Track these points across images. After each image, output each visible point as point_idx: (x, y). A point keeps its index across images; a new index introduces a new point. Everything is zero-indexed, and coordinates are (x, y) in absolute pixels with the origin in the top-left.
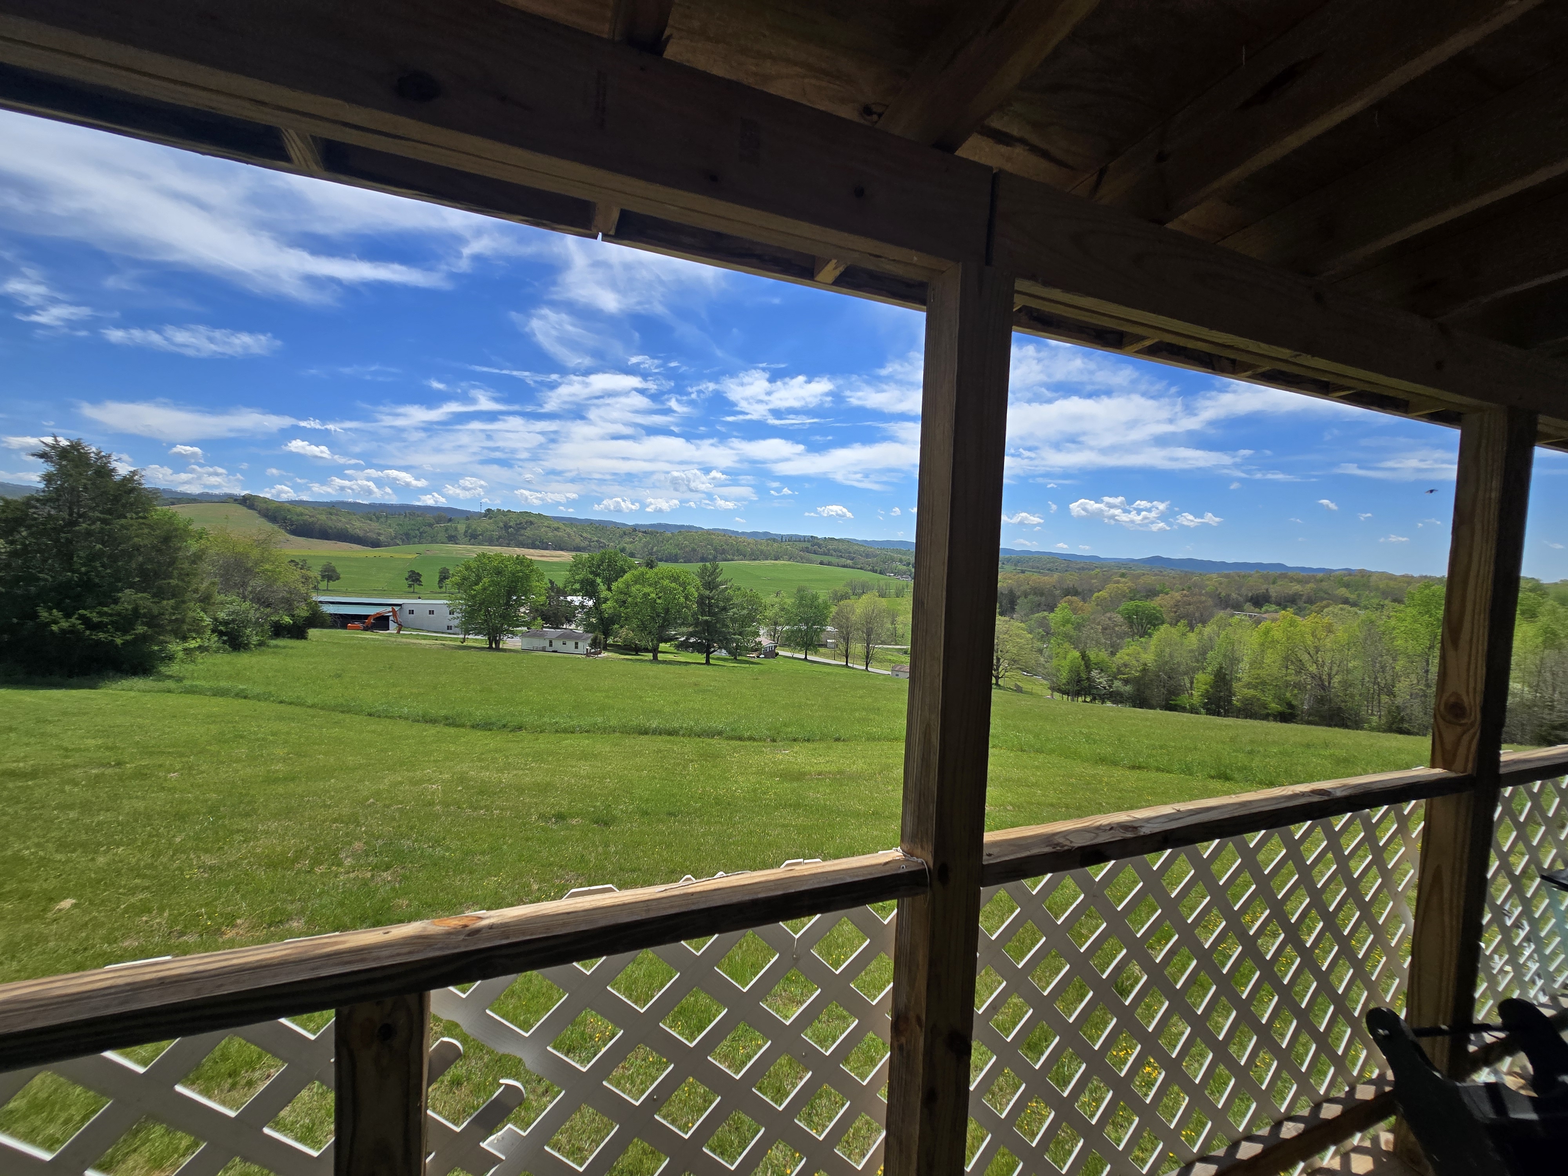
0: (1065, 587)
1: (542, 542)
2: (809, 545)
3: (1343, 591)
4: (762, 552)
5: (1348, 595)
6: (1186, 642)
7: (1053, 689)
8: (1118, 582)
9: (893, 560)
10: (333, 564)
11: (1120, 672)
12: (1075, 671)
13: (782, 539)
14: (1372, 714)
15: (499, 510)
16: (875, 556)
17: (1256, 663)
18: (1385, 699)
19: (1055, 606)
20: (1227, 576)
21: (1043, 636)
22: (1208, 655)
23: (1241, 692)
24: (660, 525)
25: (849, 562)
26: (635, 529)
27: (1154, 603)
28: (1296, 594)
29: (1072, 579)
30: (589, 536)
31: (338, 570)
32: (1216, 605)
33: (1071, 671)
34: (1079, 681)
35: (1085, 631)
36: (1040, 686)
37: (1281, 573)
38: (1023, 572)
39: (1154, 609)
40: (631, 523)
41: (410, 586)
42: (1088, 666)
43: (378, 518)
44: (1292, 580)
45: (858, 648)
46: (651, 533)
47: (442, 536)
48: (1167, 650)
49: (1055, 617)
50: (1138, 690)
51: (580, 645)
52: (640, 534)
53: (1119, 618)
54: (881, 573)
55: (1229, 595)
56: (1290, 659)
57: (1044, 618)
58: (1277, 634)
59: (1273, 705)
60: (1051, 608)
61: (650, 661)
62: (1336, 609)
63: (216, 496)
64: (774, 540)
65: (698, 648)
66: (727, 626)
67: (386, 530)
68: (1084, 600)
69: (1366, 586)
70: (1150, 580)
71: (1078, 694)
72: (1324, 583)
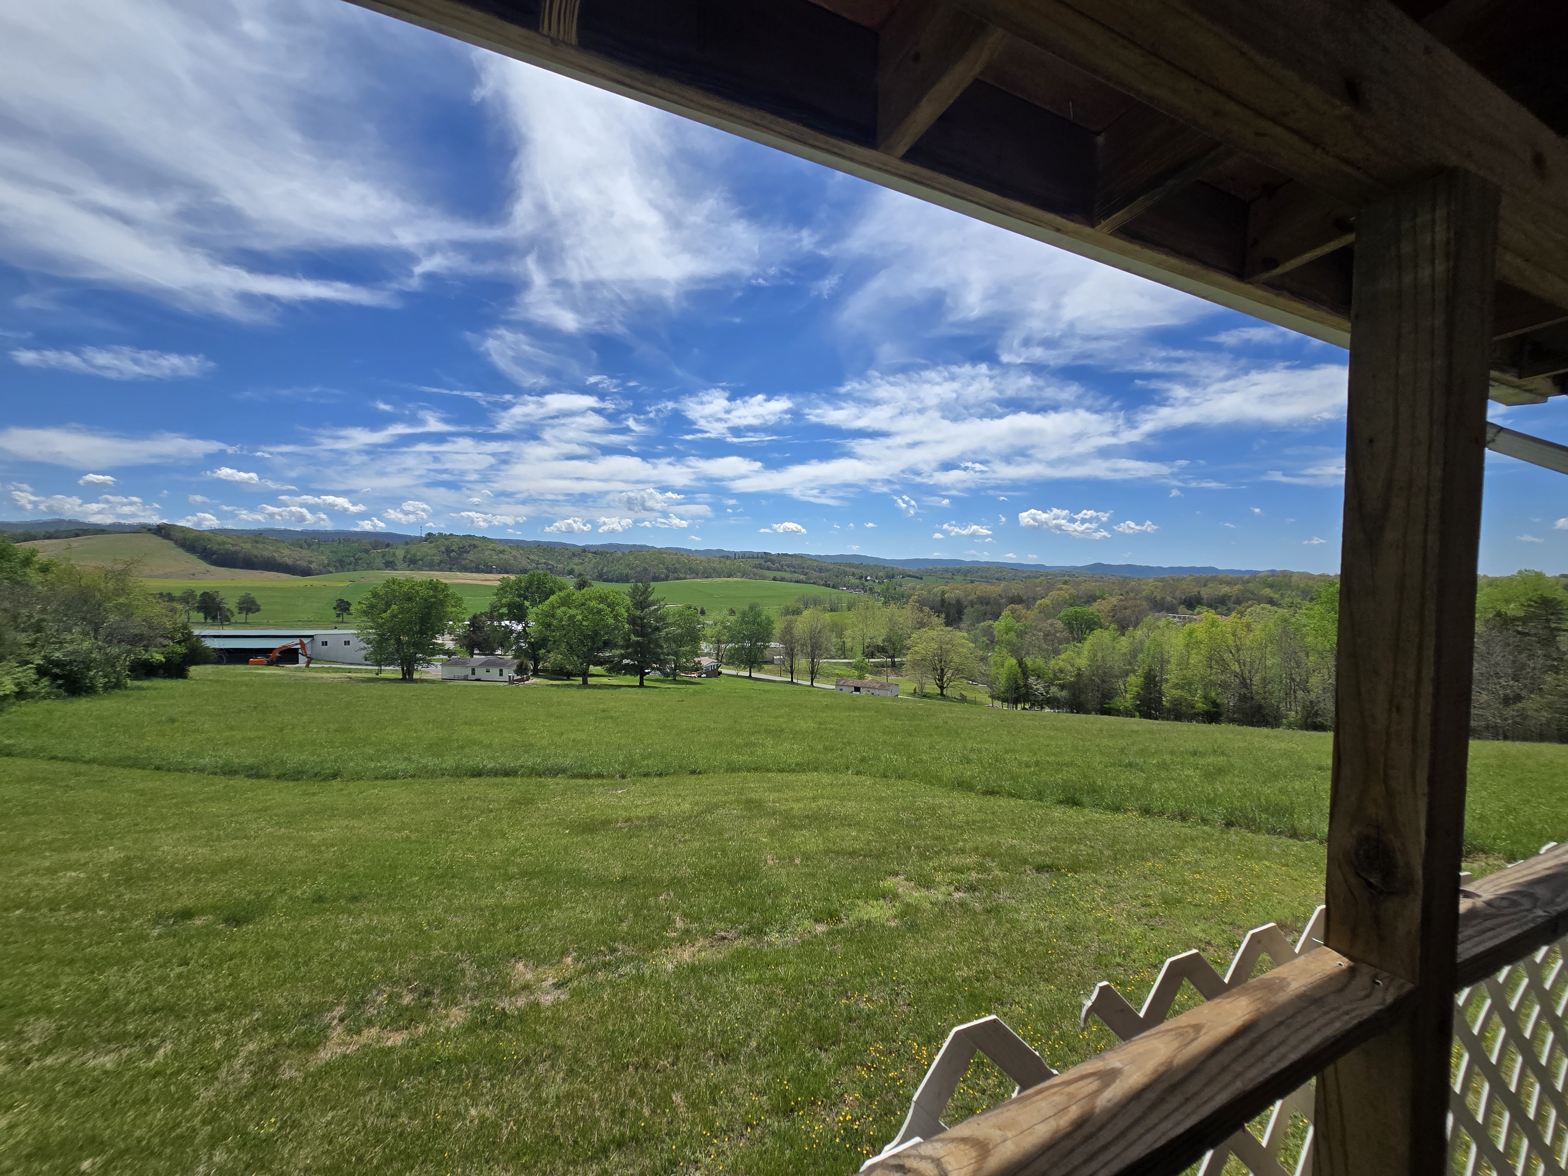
0: (1011, 595)
1: (486, 565)
2: (762, 562)
3: (1267, 591)
4: (714, 569)
5: (1272, 595)
6: (1118, 646)
7: (993, 697)
8: (1061, 589)
9: (846, 574)
10: (254, 594)
11: (1056, 677)
12: (1012, 679)
13: (735, 556)
14: (1290, 710)
15: (440, 534)
16: (828, 571)
17: (1184, 664)
18: (1300, 694)
19: (1000, 614)
20: (1162, 580)
21: (987, 645)
22: (1138, 658)
23: (1169, 693)
24: (611, 545)
25: (802, 577)
26: (584, 550)
27: (1094, 608)
28: (1225, 595)
29: (1016, 588)
30: (537, 558)
31: (258, 602)
32: (1151, 609)
33: (1008, 679)
34: (1017, 688)
35: (1028, 637)
36: (982, 694)
37: (1211, 576)
38: (972, 582)
39: (1092, 614)
40: (581, 543)
41: (338, 616)
42: (1025, 673)
43: (309, 545)
44: (1221, 582)
45: (803, 663)
46: (602, 554)
47: (379, 561)
48: (1100, 655)
49: (999, 625)
50: (1074, 694)
51: (505, 671)
52: (590, 555)
53: (1059, 625)
54: (833, 587)
55: (1164, 598)
56: (1215, 659)
57: (990, 626)
58: (1201, 635)
59: (1200, 705)
60: (996, 616)
61: (579, 687)
62: (1257, 608)
63: (130, 526)
64: (728, 558)
65: (629, 670)
66: (661, 647)
67: (317, 558)
68: (1028, 608)
69: (1288, 586)
70: (1091, 586)
71: (1016, 702)
72: (1250, 585)
